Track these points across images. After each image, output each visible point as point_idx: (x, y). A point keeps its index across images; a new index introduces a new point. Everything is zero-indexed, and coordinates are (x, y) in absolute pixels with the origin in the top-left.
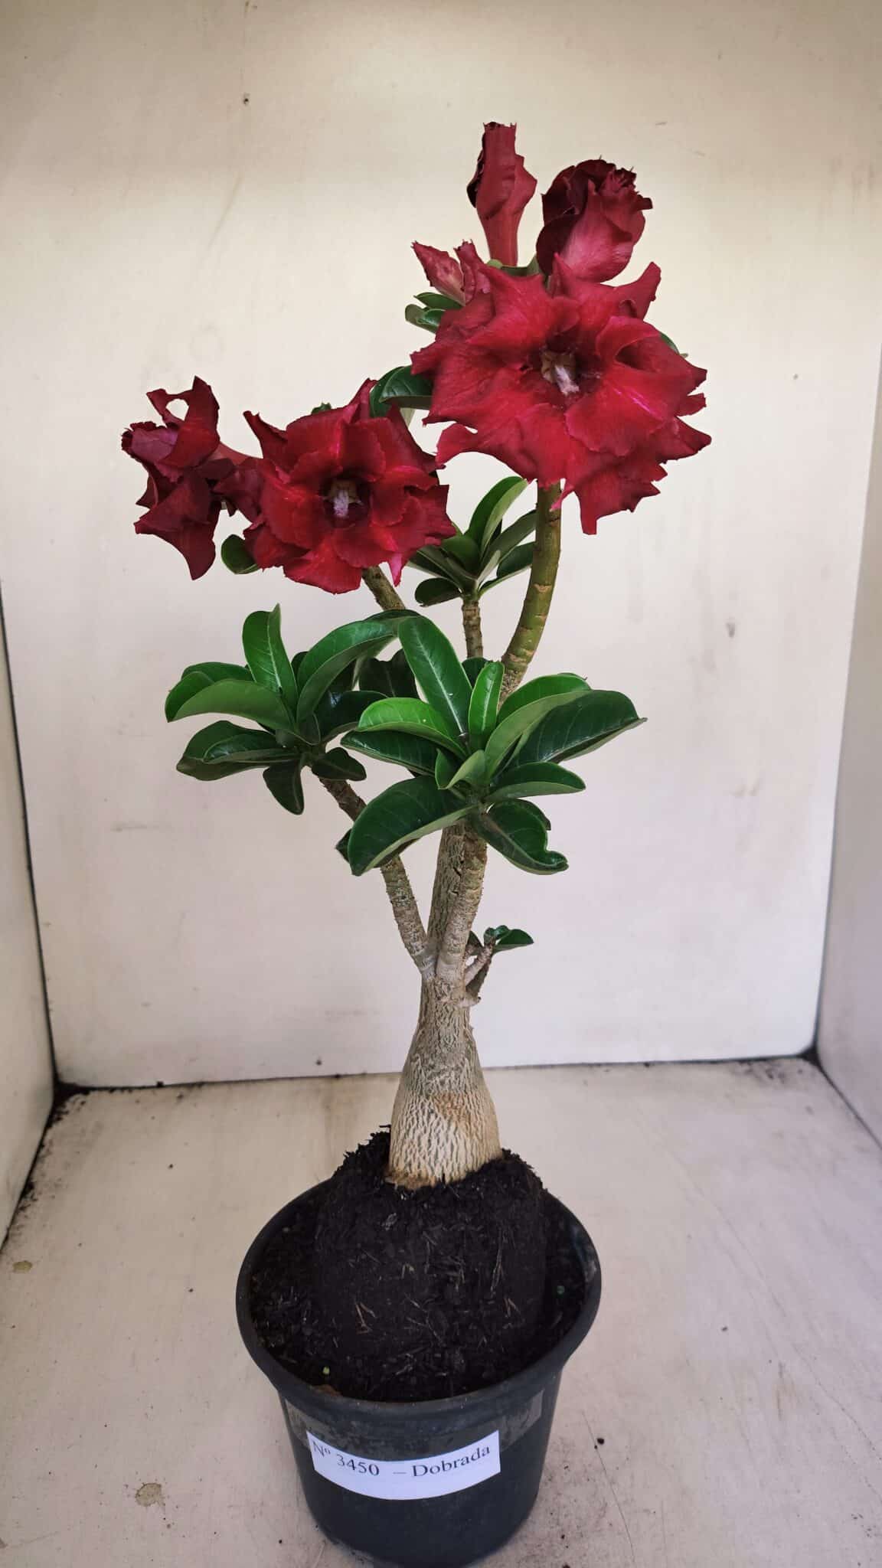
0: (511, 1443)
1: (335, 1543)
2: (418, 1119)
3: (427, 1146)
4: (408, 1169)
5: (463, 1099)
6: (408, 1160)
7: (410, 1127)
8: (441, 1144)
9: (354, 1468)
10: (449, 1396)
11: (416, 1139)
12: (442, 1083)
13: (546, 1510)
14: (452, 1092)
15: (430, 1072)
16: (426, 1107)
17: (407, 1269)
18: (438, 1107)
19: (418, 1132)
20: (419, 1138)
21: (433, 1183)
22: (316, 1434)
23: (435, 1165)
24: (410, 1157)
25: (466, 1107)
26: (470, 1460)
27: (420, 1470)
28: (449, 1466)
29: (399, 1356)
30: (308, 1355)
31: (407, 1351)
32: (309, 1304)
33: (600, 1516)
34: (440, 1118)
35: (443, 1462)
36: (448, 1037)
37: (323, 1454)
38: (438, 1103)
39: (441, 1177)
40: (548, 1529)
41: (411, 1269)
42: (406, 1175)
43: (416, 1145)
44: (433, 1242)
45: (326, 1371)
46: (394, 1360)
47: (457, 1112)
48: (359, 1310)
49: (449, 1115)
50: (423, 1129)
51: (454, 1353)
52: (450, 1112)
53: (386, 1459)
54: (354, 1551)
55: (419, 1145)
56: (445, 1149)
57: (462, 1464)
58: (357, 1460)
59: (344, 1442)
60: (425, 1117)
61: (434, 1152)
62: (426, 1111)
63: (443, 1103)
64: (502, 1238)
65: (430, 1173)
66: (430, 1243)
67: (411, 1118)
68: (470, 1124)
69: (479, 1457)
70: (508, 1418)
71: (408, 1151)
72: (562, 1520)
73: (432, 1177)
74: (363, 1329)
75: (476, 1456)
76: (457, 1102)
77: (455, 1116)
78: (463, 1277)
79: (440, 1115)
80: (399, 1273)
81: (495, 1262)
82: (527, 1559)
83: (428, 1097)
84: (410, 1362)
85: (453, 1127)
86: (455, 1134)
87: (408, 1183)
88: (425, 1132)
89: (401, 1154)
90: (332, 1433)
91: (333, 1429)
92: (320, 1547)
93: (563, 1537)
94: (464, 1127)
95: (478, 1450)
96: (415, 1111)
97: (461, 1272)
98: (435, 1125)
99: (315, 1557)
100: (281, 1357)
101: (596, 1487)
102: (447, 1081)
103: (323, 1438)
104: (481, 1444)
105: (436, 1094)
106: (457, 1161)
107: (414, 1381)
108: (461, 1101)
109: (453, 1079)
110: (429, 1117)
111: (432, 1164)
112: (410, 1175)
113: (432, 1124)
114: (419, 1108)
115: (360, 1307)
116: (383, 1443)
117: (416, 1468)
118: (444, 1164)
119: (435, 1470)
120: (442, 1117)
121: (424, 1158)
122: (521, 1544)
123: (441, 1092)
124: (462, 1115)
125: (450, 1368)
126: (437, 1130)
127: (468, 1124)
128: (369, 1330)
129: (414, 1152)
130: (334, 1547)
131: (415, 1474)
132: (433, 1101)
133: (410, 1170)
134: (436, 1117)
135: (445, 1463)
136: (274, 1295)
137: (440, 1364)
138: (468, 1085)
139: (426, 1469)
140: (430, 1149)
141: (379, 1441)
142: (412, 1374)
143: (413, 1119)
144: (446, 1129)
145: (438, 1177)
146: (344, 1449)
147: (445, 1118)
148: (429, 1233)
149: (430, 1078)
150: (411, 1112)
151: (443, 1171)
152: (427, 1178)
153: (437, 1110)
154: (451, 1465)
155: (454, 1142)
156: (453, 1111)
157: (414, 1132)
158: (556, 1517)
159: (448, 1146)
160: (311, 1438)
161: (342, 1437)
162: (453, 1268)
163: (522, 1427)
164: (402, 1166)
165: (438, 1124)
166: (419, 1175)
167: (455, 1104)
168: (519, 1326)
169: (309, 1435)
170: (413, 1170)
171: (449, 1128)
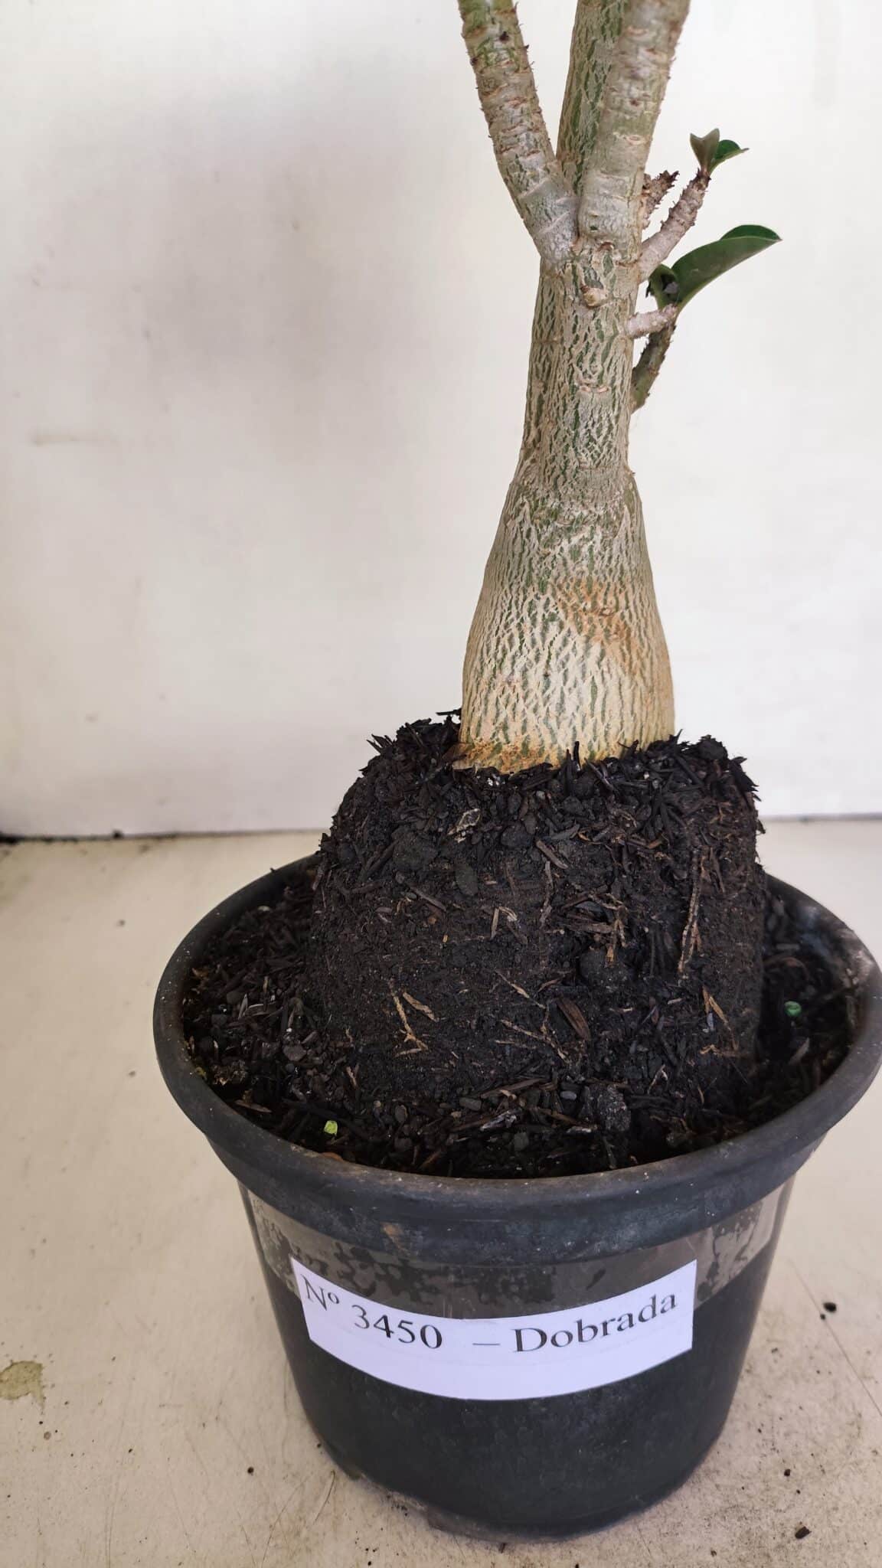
0: (716, 1290)
1: (353, 1477)
2: (521, 636)
3: (542, 687)
4: (501, 736)
5: (617, 599)
6: (501, 719)
7: (505, 653)
8: (570, 683)
9: (389, 1333)
10: (606, 1169)
11: (517, 675)
12: (575, 553)
13: (749, 1425)
14: (594, 577)
15: (551, 529)
16: (540, 610)
17: (503, 917)
18: (564, 606)
19: (521, 662)
20: (525, 671)
21: (554, 761)
22: (310, 1262)
23: (559, 723)
24: (506, 713)
25: (623, 617)
26: (635, 1319)
27: (531, 1339)
28: (591, 1331)
29: (484, 1096)
30: (294, 1097)
31: (502, 1086)
32: (300, 1004)
33: (850, 1435)
34: (569, 631)
35: (580, 1323)
36: (596, 416)
37: (324, 1305)
38: (564, 599)
39: (571, 748)
40: (757, 1459)
41: (512, 917)
42: (498, 748)
43: (518, 686)
44: (558, 863)
45: (331, 1127)
46: (475, 1104)
47: (605, 623)
48: (399, 1007)
49: (587, 627)
50: (532, 655)
51: (604, 1090)
52: (590, 620)
53: (458, 1315)
54: (390, 1493)
55: (525, 684)
56: (579, 693)
57: (620, 1329)
58: (396, 1315)
59: (365, 1276)
60: (537, 630)
61: (555, 698)
62: (539, 618)
63: (575, 600)
64: (699, 870)
65: (548, 741)
66: (553, 865)
67: (507, 635)
68: (629, 649)
69: (654, 1315)
70: (717, 1235)
71: (502, 701)
72: (780, 1441)
73: (551, 746)
74: (411, 1045)
75: (647, 1314)
76: (605, 602)
77: (599, 629)
78: (622, 935)
79: (569, 624)
80: (487, 927)
81: (685, 917)
82: (723, 1513)
83: (543, 591)
84: (510, 1108)
85: (596, 650)
86: (599, 664)
87: (502, 763)
88: (537, 659)
89: (486, 711)
90: (341, 1257)
91: (346, 1247)
92: (323, 1482)
93: (787, 1473)
94: (618, 653)
95: (654, 1299)
96: (516, 621)
97: (618, 927)
98: (557, 644)
99: (317, 1498)
100: (239, 1102)
101: (835, 1383)
102: (585, 550)
103: (323, 1271)
104: (661, 1287)
105: (561, 580)
106: (603, 719)
107: (521, 1140)
108: (611, 598)
109: (598, 547)
110: (545, 628)
111: (553, 722)
112: (505, 747)
113: (551, 643)
114: (525, 613)
115: (402, 1000)
116: (452, 1278)
117: (523, 1334)
118: (577, 723)
119: (562, 1339)
120: (574, 630)
121: (535, 710)
122: (708, 1484)
123: (574, 574)
124: (613, 629)
125: (598, 1120)
126: (562, 656)
127: (624, 648)
128: (422, 1046)
129: (513, 699)
130: (350, 1483)
131: (520, 1348)
132: (554, 595)
133: (506, 737)
134: (561, 626)
135: (584, 1325)
136: (230, 997)
137: (575, 1110)
138: (626, 567)
139: (543, 1335)
140: (548, 692)
141: (445, 1273)
142: (514, 1129)
143: (511, 638)
144: (581, 652)
145: (564, 748)
146: (368, 1293)
147: (580, 630)
148: (550, 844)
149: (549, 543)
150: (506, 626)
151: (575, 736)
152: (541, 752)
153: (561, 615)
154: (595, 1329)
155: (598, 680)
156: (596, 618)
157: (513, 663)
158: (768, 1437)
159: (585, 687)
160: (301, 1271)
161: (363, 1267)
162: (603, 918)
163: (738, 1258)
164: (487, 732)
165: (565, 643)
166: (525, 745)
167: (601, 604)
168: (728, 1054)
169: (296, 1265)
170: (512, 737)
171: (587, 648)
